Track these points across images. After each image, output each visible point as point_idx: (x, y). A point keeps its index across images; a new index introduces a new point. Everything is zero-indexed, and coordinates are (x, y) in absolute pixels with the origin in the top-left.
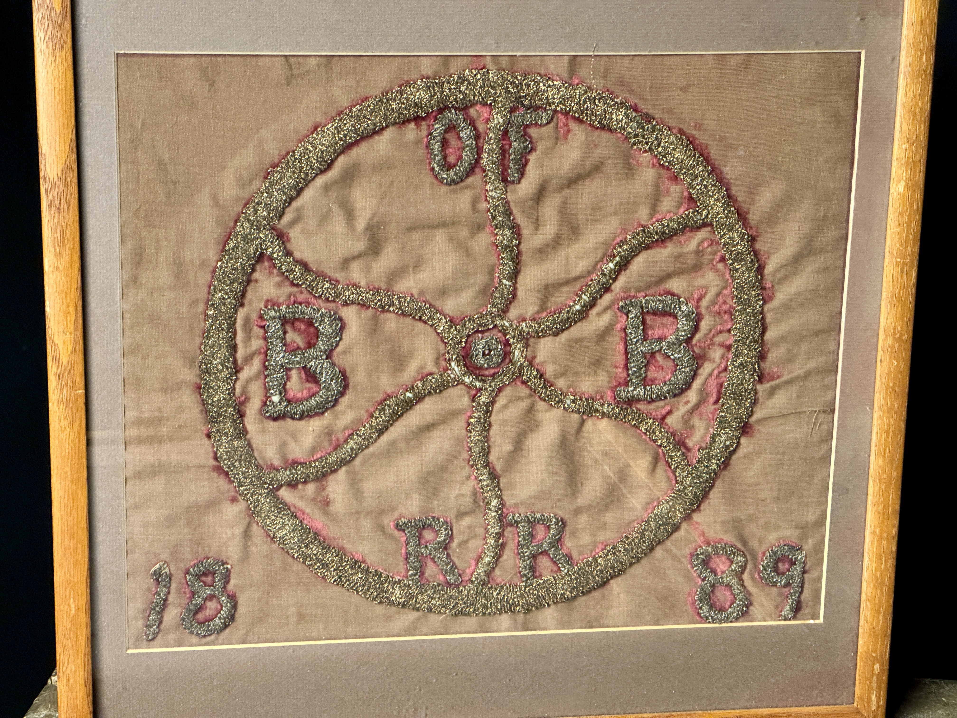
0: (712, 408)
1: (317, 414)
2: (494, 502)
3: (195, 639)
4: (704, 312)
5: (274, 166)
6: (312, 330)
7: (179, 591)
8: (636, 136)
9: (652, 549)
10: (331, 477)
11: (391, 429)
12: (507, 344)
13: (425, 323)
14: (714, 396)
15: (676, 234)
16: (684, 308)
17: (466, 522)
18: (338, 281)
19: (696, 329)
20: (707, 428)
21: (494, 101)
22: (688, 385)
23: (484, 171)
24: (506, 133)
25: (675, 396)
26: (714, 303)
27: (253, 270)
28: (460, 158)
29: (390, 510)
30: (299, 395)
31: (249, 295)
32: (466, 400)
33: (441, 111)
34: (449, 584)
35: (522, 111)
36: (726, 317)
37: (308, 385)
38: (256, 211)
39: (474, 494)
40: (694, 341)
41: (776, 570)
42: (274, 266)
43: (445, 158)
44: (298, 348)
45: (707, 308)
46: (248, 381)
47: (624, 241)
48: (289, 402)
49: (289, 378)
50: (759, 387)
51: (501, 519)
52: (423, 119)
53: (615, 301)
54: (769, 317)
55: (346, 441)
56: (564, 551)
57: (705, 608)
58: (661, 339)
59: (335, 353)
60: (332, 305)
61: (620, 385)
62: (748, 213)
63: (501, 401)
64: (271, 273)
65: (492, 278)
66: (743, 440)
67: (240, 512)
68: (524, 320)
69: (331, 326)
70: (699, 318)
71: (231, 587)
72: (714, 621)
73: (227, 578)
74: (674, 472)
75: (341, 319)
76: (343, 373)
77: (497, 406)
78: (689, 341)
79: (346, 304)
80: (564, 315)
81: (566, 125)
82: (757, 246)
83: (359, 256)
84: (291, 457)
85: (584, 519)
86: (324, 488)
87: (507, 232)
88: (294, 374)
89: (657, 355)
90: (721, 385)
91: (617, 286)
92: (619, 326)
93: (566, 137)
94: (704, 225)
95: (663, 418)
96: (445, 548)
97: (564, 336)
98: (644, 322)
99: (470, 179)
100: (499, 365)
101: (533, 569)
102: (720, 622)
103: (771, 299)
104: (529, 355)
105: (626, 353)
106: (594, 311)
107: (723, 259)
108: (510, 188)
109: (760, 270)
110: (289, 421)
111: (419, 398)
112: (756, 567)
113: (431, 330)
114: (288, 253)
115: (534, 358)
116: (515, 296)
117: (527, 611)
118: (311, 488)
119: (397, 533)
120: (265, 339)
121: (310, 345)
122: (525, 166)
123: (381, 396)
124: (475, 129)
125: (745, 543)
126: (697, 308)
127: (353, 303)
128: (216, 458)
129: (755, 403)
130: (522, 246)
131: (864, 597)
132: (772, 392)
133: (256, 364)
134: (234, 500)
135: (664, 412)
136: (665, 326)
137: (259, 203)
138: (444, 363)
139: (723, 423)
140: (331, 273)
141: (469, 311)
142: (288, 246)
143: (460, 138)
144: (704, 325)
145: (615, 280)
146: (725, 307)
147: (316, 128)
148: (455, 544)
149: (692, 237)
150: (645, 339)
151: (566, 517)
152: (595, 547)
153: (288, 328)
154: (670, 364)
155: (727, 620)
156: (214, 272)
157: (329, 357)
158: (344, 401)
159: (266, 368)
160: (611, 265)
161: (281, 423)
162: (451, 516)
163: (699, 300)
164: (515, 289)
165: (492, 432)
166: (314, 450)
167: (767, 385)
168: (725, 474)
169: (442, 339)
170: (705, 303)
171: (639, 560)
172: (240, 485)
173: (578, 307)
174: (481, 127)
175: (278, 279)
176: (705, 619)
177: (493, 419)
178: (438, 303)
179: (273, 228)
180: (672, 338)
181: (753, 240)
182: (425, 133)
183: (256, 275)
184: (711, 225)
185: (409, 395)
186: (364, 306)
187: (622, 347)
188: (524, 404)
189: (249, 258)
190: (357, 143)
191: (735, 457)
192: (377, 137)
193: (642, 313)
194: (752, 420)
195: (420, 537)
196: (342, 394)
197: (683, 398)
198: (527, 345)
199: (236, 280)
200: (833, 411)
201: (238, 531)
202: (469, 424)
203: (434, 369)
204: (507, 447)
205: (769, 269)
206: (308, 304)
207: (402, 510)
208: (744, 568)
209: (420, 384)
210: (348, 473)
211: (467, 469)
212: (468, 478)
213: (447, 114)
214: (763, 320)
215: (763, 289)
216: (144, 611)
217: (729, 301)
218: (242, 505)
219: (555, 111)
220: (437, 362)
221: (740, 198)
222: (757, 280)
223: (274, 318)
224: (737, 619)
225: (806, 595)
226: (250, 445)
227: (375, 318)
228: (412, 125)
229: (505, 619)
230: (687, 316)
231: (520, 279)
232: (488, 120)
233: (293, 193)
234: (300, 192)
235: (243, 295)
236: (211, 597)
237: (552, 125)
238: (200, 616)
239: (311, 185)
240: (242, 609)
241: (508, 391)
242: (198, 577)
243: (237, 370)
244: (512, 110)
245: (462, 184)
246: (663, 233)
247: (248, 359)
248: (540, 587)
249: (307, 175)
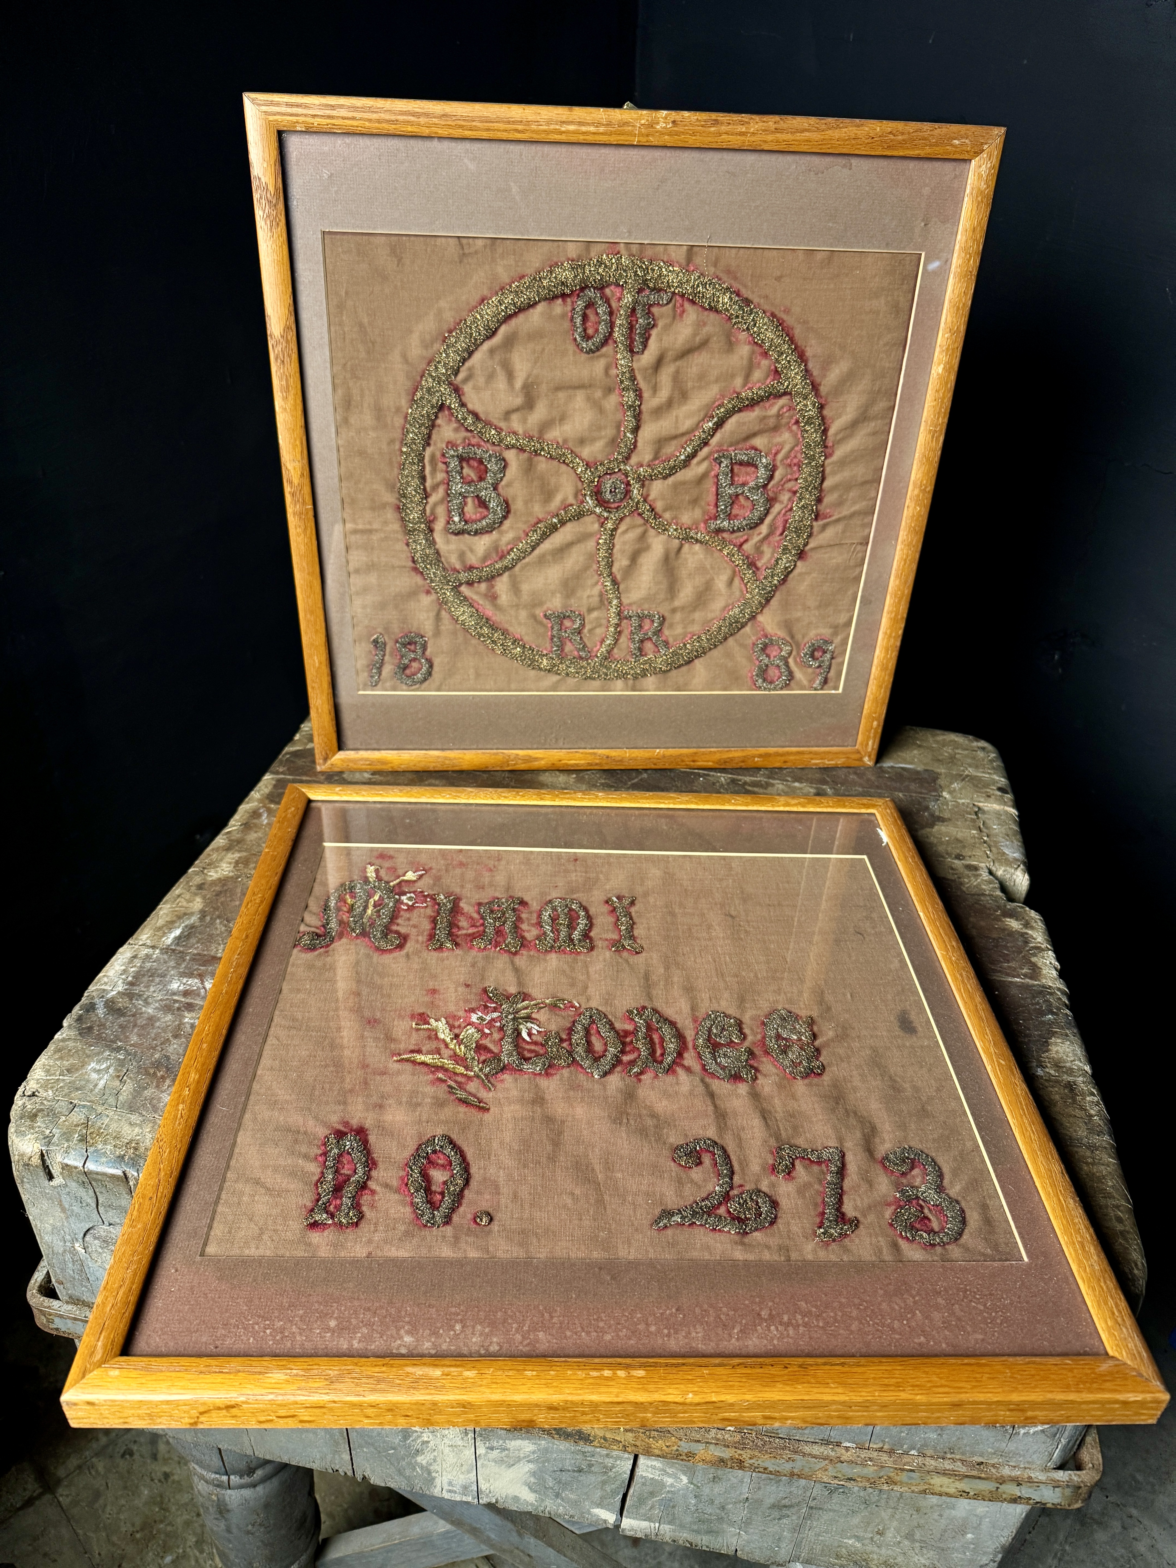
0: (778, 538)
1: (487, 532)
2: (615, 602)
3: (405, 687)
4: (778, 464)
5: (450, 332)
6: (482, 467)
7: (391, 654)
8: (737, 317)
9: (726, 639)
10: (498, 579)
11: (542, 546)
12: (628, 484)
13: (568, 465)
14: (780, 530)
15: (762, 400)
16: (764, 460)
17: (595, 614)
18: (501, 429)
19: (771, 477)
20: (773, 554)
21: (626, 282)
22: (762, 520)
23: (615, 342)
24: (634, 310)
25: (751, 528)
26: (787, 457)
27: (437, 417)
28: (597, 330)
29: (541, 604)
30: (474, 517)
31: (434, 436)
32: (596, 526)
33: (582, 289)
34: (581, 658)
35: (647, 292)
36: (795, 468)
37: (480, 510)
38: (437, 368)
39: (601, 595)
40: (770, 486)
41: (812, 656)
42: (452, 414)
43: (585, 330)
44: (473, 481)
45: (782, 460)
46: (435, 505)
47: (721, 405)
48: (466, 522)
49: (466, 504)
50: (815, 523)
51: (619, 614)
52: (568, 296)
53: (711, 453)
54: (828, 470)
55: (508, 553)
56: (664, 638)
57: (760, 681)
58: (744, 484)
59: (500, 487)
60: (497, 448)
61: (711, 519)
62: (820, 385)
63: (622, 527)
64: (450, 420)
65: (619, 431)
66: (799, 563)
67: (432, 601)
68: (642, 466)
69: (496, 464)
70: (774, 469)
71: (428, 653)
72: (765, 689)
73: (424, 647)
74: (746, 585)
75: (504, 460)
76: (506, 502)
77: (619, 531)
78: (765, 486)
79: (508, 448)
80: (672, 463)
81: (682, 306)
82: (825, 412)
83: (517, 410)
84: (468, 563)
85: (678, 616)
86: (493, 587)
87: (632, 394)
88: (469, 500)
89: (740, 497)
90: (786, 521)
91: (714, 441)
92: (713, 473)
93: (681, 315)
94: (785, 393)
95: (741, 545)
96: (579, 633)
97: (671, 480)
98: (732, 470)
99: (604, 349)
100: (621, 500)
101: (640, 649)
102: (770, 690)
103: (831, 455)
104: (645, 493)
105: (717, 494)
106: (695, 461)
107: (797, 422)
108: (636, 357)
109: (825, 432)
110: (466, 536)
111: (563, 523)
112: (798, 654)
113: (571, 471)
114: (463, 405)
115: (648, 495)
116: (635, 447)
117: (635, 678)
118: (483, 586)
119: (545, 621)
120: (447, 472)
121: (481, 479)
122: (647, 339)
123: (535, 520)
124: (610, 306)
125: (792, 637)
126: (774, 460)
127: (513, 447)
128: (414, 561)
129: (810, 536)
130: (642, 407)
131: (872, 677)
132: (824, 528)
133: (441, 492)
134: (428, 592)
135: (742, 540)
136: (747, 474)
137: (439, 362)
138: (581, 497)
139: (785, 550)
140: (495, 422)
141: (600, 457)
142: (463, 398)
143: (597, 314)
144: (778, 475)
145: (712, 436)
146: (795, 461)
147: (483, 301)
148: (586, 631)
149: (774, 404)
150: (732, 484)
151: (666, 614)
152: (685, 636)
153: (464, 465)
154: (749, 504)
155: (775, 689)
156: (406, 417)
157: (495, 489)
158: (507, 523)
159: (448, 495)
160: (710, 424)
161: (461, 537)
162: (584, 610)
163: (776, 454)
164: (636, 441)
165: (615, 550)
166: (485, 558)
167: (821, 523)
168: (783, 587)
169: (580, 478)
170: (780, 457)
171: (716, 646)
172: (432, 581)
173: (683, 457)
174: (614, 305)
175: (455, 425)
176: (759, 688)
177: (616, 541)
178: (577, 450)
179: (450, 384)
180: (752, 484)
181: (822, 407)
182: (569, 308)
183: (439, 422)
184: (790, 394)
185: (555, 520)
186: (522, 450)
187: (714, 489)
188: (639, 531)
189: (433, 407)
190: (515, 314)
191: (791, 576)
192: (531, 310)
193: (732, 464)
194: (807, 548)
195: (561, 624)
196: (505, 517)
197: (757, 530)
198: (643, 486)
199: (423, 424)
200: (867, 543)
201: (432, 614)
202: (598, 544)
203: (574, 502)
204: (625, 562)
205: (831, 432)
206: (479, 446)
207: (548, 605)
208: (790, 654)
209: (563, 512)
210: (510, 576)
211: (596, 577)
212: (597, 583)
213: (587, 292)
214: (823, 471)
215: (826, 447)
216: (368, 666)
217: (799, 455)
218: (433, 597)
219: (674, 293)
220: (576, 496)
221: (815, 373)
222: (822, 440)
223: (453, 456)
224: (781, 689)
225: (832, 674)
226: (438, 552)
227: (530, 460)
228: (560, 301)
229: (620, 683)
230: (766, 467)
231: (640, 433)
232: (620, 299)
233: (466, 355)
234: (471, 354)
235: (429, 436)
236: (414, 660)
237: (671, 305)
238: (408, 672)
239: (480, 348)
240: (436, 668)
241: (628, 520)
242: (404, 645)
243: (427, 496)
244: (640, 291)
245: (598, 353)
246: (753, 399)
247: (435, 487)
248: (645, 663)
249: (476, 340)
